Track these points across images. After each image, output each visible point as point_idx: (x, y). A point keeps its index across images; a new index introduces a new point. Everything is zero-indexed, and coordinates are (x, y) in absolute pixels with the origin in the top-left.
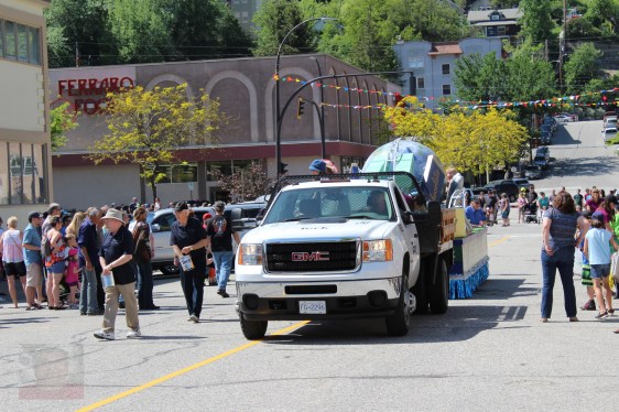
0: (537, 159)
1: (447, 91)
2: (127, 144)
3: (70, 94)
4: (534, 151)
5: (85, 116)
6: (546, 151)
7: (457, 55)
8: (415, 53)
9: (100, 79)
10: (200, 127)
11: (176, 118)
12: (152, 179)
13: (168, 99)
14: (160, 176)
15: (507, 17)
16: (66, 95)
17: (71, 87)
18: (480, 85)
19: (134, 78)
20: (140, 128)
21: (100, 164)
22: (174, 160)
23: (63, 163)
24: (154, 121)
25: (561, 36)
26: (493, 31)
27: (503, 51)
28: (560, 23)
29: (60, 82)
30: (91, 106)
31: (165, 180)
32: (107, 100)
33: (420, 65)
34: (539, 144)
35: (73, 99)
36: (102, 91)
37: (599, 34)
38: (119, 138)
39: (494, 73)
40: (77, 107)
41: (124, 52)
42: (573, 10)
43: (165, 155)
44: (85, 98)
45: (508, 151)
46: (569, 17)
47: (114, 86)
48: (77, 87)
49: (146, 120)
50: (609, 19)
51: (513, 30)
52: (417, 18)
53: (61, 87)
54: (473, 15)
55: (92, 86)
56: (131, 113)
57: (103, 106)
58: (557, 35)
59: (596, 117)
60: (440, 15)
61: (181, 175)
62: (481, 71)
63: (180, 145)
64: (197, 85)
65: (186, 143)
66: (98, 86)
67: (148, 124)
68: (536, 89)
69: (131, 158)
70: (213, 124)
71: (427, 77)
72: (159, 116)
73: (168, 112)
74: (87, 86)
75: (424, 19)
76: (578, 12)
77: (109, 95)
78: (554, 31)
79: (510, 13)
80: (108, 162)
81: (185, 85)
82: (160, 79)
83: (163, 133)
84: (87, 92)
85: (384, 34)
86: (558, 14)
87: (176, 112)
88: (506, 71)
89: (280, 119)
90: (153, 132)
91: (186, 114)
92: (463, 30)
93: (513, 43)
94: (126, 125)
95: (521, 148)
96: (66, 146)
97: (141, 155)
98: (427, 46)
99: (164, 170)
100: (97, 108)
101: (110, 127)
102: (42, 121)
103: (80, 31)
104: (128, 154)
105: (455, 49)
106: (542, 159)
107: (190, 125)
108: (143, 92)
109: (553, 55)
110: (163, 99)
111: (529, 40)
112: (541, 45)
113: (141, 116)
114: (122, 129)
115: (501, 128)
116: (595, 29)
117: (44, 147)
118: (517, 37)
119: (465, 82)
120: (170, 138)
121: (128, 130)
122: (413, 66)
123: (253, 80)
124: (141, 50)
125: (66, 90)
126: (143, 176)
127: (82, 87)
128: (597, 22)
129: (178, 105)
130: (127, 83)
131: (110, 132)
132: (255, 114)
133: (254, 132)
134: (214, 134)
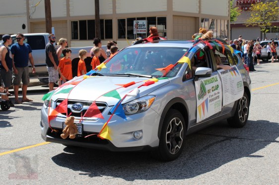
2: (256, 21)
5: (244, 11)
11: (273, 12)
12: (264, 31)
14: (267, 30)
16: (239, 5)
17: (240, 2)
20: (261, 15)
21: (248, 27)
22: (272, 26)
23: (233, 26)
24: (266, 13)
29: (237, 1)
30: (246, 8)
31: (269, 32)
35: (241, 6)
36: (250, 4)
38: (254, 19)
40: (242, 9)
43: (269, 24)
44: (244, 6)
47: (254, 2)
48: (242, 2)
53: (237, 3)
55: (247, 2)
56: (259, 10)
57: (250, 8)
61: (274, 30)
63: (274, 21)
65: (276, 20)
66: (249, 2)
67: (264, 14)
69: (258, 25)
72: (268, 11)
73: (271, 10)
77: (252, 5)
80: (250, 26)
81: (277, 2)
83: (269, 17)
84: (246, 4)
87: (273, 10)
90: (266, 16)
94: (257, 14)
96: (236, 21)
97: (261, 24)
99: (269, 29)
100: (248, 9)
101: (252, 15)
102: (228, 13)
104: (257, 24)
108: (263, 4)
110: (270, 6)
113: (262, 12)
114: (255, 16)
117: (228, 21)
120: (271, 19)
121: (257, 16)
126: (261, 30)
127: (244, 2)
129: (274, 8)
130: (258, 1)
131: (252, 17)
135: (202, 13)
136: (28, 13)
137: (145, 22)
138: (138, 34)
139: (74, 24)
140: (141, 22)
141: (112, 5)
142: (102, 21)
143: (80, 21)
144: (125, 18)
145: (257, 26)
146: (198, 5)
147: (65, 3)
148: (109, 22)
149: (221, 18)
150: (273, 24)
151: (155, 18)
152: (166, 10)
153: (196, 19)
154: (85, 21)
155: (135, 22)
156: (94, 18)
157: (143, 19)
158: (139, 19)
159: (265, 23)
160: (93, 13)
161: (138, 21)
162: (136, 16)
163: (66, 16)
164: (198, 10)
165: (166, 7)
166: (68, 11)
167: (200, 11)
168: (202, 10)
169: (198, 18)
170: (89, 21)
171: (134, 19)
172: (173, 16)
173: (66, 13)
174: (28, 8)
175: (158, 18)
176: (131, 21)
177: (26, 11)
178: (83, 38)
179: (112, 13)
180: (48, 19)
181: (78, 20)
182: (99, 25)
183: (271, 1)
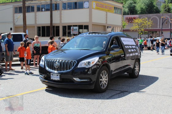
2: (136, 28)
5: (129, 23)
9: (133, 17)
10: (149, 25)
12: (140, 34)
13: (144, 21)
14: (142, 33)
19: (138, 17)
22: (144, 31)
23: (124, 31)
30: (131, 21)
36: (133, 19)
38: (135, 27)
40: (128, 21)
41: (138, 13)
43: (143, 30)
44: (130, 20)
47: (135, 18)
49: (140, 24)
53: (126, 18)
55: (131, 18)
56: (137, 23)
57: (133, 21)
61: (145, 33)
64: (149, 18)
65: (146, 28)
67: (140, 25)
70: (151, 25)
72: (142, 23)
77: (134, 20)
80: (133, 31)
81: (147, 18)
82: (143, 17)
83: (142, 26)
87: (145, 23)
89: (162, 24)
91: (147, 23)
96: (126, 28)
97: (139, 30)
99: (142, 32)
100: (132, 22)
101: (134, 25)
102: (121, 24)
103: (131, 9)
104: (136, 30)
107: (147, 25)
117: (121, 28)
120: (144, 27)
121: (137, 26)
124: (141, 12)
125: (127, 19)
127: (129, 18)
129: (145, 22)
130: (137, 18)
132: (158, 24)
133: (158, 27)
134: (151, 26)
135: (108, 23)
136: (14, 22)
137: (77, 28)
138: (73, 34)
139: (39, 28)
140: (75, 28)
141: (59, 18)
142: (54, 27)
143: (42, 27)
144: (67, 25)
145: (136, 31)
146: (106, 19)
147: (34, 17)
148: (58, 28)
149: (118, 26)
151: (83, 25)
152: (88, 21)
153: (104, 26)
154: (45, 27)
155: (72, 28)
156: (49, 25)
157: (76, 26)
158: (74, 26)
159: (140, 29)
160: (49, 22)
161: (74, 27)
162: (72, 25)
163: (34, 23)
164: (106, 22)
165: (88, 20)
166: (36, 21)
167: (106, 23)
168: (108, 22)
169: (106, 26)
170: (47, 27)
171: (71, 26)
172: (93, 25)
173: (34, 22)
174: (14, 19)
175: (84, 26)
176: (69, 27)
177: (13, 21)
178: (44, 35)
179: (59, 22)
180: (25, 25)
181: (41, 26)
182: (52, 29)
183: (144, 18)
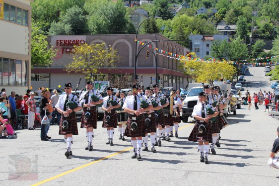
0: (240, 80)
1: (208, 53)
2: (80, 65)
3: (61, 45)
4: (239, 77)
5: (65, 53)
6: (243, 77)
7: (212, 40)
8: (197, 39)
9: (72, 40)
10: (109, 60)
11: (100, 56)
12: (89, 79)
13: (97, 49)
15: (231, 28)
16: (59, 45)
17: (61, 42)
18: (220, 51)
19: (85, 40)
20: (86, 59)
21: (70, 73)
22: (98, 73)
25: (251, 36)
26: (226, 33)
27: (229, 40)
28: (250, 31)
29: (57, 41)
30: (68, 50)
32: (74, 48)
33: (198, 43)
34: (241, 74)
35: (61, 47)
36: (72, 45)
37: (264, 36)
38: (77, 63)
39: (225, 47)
40: (63, 50)
42: (255, 27)
43: (95, 70)
44: (66, 47)
45: (229, 76)
46: (254, 29)
47: (77, 43)
48: (63, 43)
49: (89, 56)
50: (268, 31)
51: (233, 33)
52: (199, 27)
53: (57, 43)
54: (219, 27)
55: (69, 43)
56: (83, 53)
57: (73, 50)
58: (249, 36)
59: (262, 66)
60: (207, 26)
62: (221, 46)
63: (101, 67)
65: (103, 66)
66: (71, 43)
67: (89, 58)
68: (241, 54)
69: (82, 71)
70: (114, 59)
71: (200, 48)
72: (93, 55)
73: (97, 54)
74: (67, 43)
75: (201, 28)
76: (257, 28)
77: (74, 46)
78: (248, 34)
79: (232, 27)
80: (73, 72)
83: (95, 62)
84: (67, 45)
85: (186, 32)
86: (250, 28)
87: (99, 54)
88: (229, 46)
90: (91, 61)
91: (104, 55)
92: (215, 32)
93: (233, 38)
94: (80, 58)
95: (234, 76)
97: (86, 70)
98: (201, 37)
100: (70, 51)
101: (74, 59)
102: (28, 50)
104: (81, 69)
105: (212, 38)
106: (242, 80)
108: (88, 45)
109: (248, 43)
111: (239, 37)
112: (243, 39)
113: (87, 55)
114: (79, 59)
115: (227, 67)
116: (263, 34)
118: (235, 35)
119: (214, 50)
120: (97, 64)
121: (81, 60)
122: (196, 43)
123: (131, 43)
125: (59, 43)
126: (86, 78)
127: (65, 43)
128: (264, 32)
129: (101, 51)
130: (82, 42)
131: (74, 60)
132: (131, 57)
133: (130, 64)
134: (114, 62)
145: (80, 73)
150: (100, 71)
159: (90, 70)
183: (97, 43)
